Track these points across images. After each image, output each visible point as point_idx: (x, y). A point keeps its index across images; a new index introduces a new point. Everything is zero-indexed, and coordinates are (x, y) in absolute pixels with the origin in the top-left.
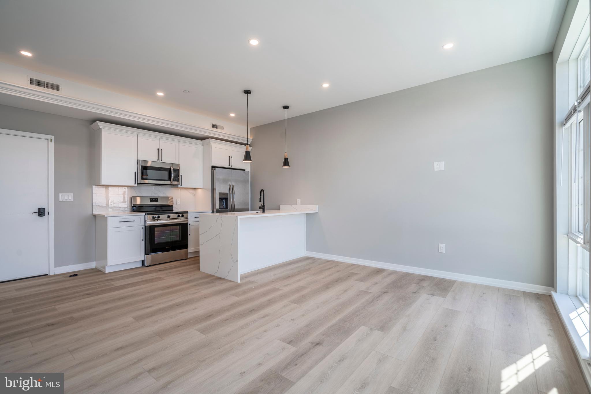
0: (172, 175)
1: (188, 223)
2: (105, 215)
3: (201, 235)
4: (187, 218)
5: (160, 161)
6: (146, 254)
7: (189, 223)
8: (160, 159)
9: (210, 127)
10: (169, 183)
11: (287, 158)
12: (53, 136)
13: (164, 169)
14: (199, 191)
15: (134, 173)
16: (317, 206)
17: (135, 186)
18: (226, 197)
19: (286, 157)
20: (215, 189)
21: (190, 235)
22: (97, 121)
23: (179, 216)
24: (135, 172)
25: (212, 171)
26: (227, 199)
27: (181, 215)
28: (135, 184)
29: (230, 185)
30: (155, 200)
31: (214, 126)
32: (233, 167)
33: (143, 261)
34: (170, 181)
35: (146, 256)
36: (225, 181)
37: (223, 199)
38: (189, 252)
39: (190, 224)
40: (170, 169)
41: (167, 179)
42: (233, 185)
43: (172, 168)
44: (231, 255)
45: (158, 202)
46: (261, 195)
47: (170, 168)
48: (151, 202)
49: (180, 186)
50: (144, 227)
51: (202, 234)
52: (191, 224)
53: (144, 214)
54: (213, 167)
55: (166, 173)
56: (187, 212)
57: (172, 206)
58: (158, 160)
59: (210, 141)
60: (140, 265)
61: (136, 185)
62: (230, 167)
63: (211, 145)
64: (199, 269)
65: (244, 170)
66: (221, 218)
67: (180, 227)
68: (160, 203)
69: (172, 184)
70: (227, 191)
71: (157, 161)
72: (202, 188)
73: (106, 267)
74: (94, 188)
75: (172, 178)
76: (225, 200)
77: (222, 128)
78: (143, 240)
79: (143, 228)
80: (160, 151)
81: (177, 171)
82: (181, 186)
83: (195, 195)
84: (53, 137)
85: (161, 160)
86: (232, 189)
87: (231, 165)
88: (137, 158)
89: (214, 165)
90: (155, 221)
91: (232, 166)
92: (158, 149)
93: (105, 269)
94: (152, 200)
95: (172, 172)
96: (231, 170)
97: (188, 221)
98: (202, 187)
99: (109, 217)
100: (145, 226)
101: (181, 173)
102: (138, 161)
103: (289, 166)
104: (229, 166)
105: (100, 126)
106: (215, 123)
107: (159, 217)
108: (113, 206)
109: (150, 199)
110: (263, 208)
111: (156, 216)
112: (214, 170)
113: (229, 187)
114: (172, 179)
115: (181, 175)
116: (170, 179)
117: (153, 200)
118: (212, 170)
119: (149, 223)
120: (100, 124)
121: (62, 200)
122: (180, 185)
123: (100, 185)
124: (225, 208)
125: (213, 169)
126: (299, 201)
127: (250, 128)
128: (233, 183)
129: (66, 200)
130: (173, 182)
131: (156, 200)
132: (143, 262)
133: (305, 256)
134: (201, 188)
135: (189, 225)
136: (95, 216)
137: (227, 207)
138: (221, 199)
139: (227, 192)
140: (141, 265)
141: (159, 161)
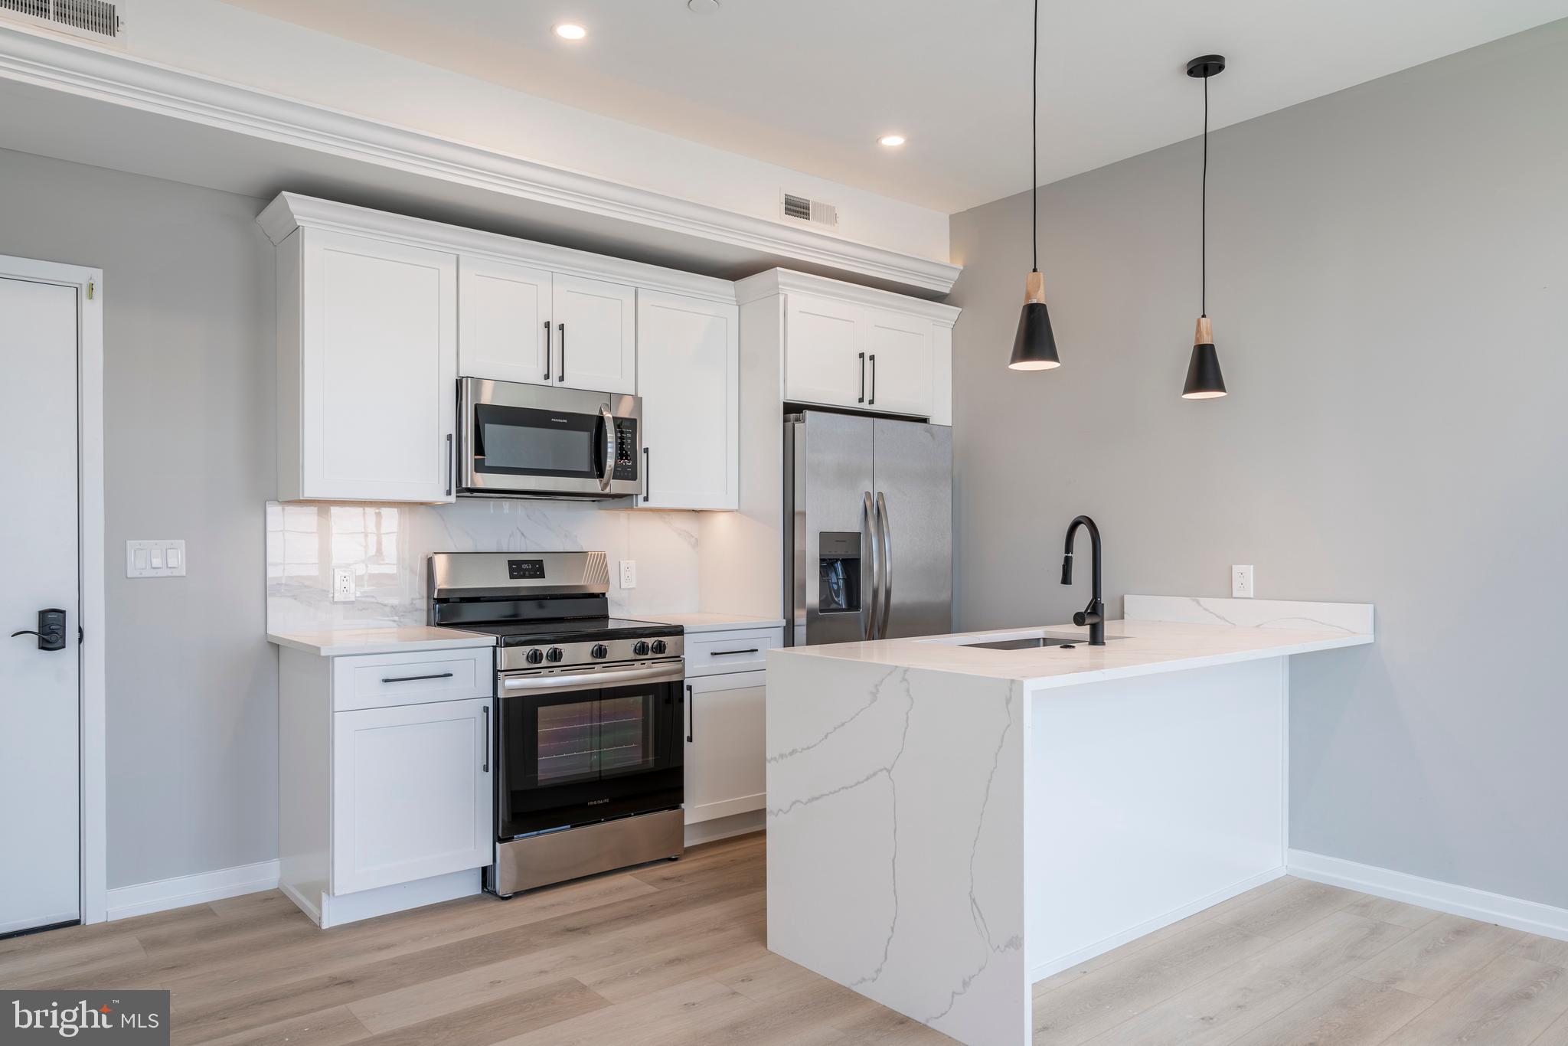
0: (609, 450)
1: (682, 682)
2: (319, 649)
3: (775, 759)
4: (677, 658)
5: (557, 384)
6: (498, 839)
7: (687, 682)
8: (555, 372)
9: (775, 211)
10: (593, 485)
11: (1212, 346)
12: (100, 272)
13: (574, 422)
14: (722, 524)
15: (444, 442)
16: (1371, 607)
17: (445, 505)
18: (850, 554)
19: (1206, 340)
20: (804, 514)
21: (690, 739)
22: (283, 192)
23: (642, 650)
24: (450, 437)
25: (789, 424)
26: (852, 565)
27: (650, 641)
28: (449, 493)
29: (867, 494)
30: (529, 570)
31: (797, 208)
32: (876, 407)
33: (484, 870)
34: (601, 475)
35: (497, 844)
36: (846, 476)
37: (837, 560)
38: (685, 824)
39: (690, 688)
40: (601, 420)
41: (586, 468)
42: (881, 494)
43: (607, 415)
44: (974, 901)
45: (542, 576)
46: (1069, 547)
47: (597, 413)
48: (512, 577)
49: (641, 504)
50: (489, 703)
51: (782, 756)
52: (698, 685)
53: (491, 640)
54: (793, 410)
55: (582, 439)
56: (678, 631)
57: (604, 594)
58: (547, 377)
59: (780, 279)
60: (474, 888)
61: (453, 498)
62: (865, 406)
63: (782, 298)
64: (760, 934)
65: (924, 420)
66: (904, 679)
67: (645, 703)
68: (553, 579)
69: (607, 491)
70: (854, 525)
71: (544, 382)
72: (737, 511)
73: (324, 896)
74: (273, 511)
75: (610, 462)
76: (845, 570)
77: (831, 217)
78: (486, 769)
79: (486, 709)
80: (556, 334)
81: (628, 428)
82: (646, 499)
83: (697, 544)
84: (97, 275)
85: (562, 379)
86: (875, 512)
87: (867, 398)
88: (455, 371)
89: (797, 396)
90: (537, 675)
91: (871, 402)
92: (547, 325)
93: (320, 907)
94: (519, 568)
95: (611, 436)
96: (871, 419)
97: (682, 671)
98: (736, 507)
99: (336, 659)
100: (496, 700)
101: (649, 436)
102: (459, 384)
103: (1220, 387)
104: (861, 400)
105: (295, 217)
106: (799, 193)
107: (556, 656)
108: (353, 599)
109: (511, 563)
110: (1095, 620)
111: (545, 649)
112: (798, 420)
113: (861, 504)
114: (608, 468)
115: (646, 451)
116: (598, 470)
117: (525, 566)
118: (785, 421)
119: (514, 685)
120: (296, 204)
121: (137, 575)
122: (641, 498)
123: (296, 498)
124: (844, 606)
125: (792, 416)
126: (1245, 576)
127: (951, 217)
128: (881, 486)
129: (153, 573)
130: (612, 481)
131: (536, 568)
132: (486, 875)
133: (1283, 873)
134: (732, 511)
135: (686, 693)
136: (276, 647)
137: (853, 603)
138: (827, 565)
139: (857, 530)
140: (476, 890)
141: (549, 382)
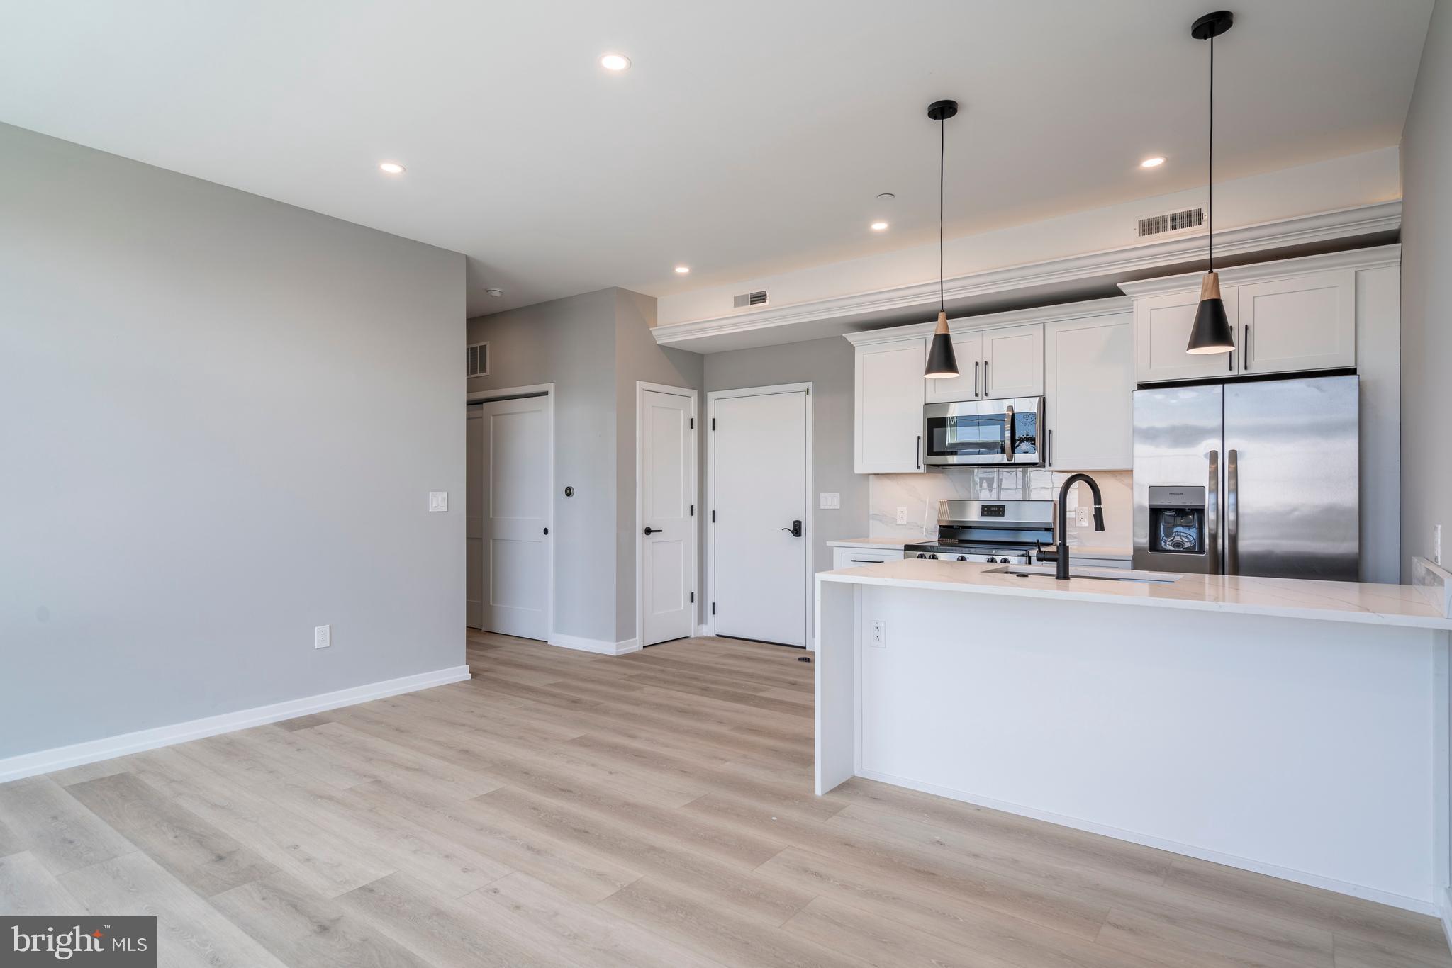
0: (1008, 435)
5: (983, 397)
8: (982, 391)
10: (1003, 458)
15: (917, 441)
24: (919, 438)
28: (919, 468)
29: (1214, 452)
30: (995, 511)
31: (1157, 226)
32: (1252, 372)
34: (1005, 452)
36: (1184, 438)
42: (1232, 452)
43: (1010, 412)
45: (1003, 515)
47: (1005, 412)
48: (983, 514)
49: (1048, 468)
58: (976, 395)
59: (1128, 291)
61: (922, 470)
62: (1238, 372)
68: (1008, 518)
69: (1013, 461)
71: (974, 398)
75: (1008, 443)
77: (1196, 217)
80: (982, 368)
82: (1050, 465)
84: (810, 385)
85: (986, 394)
87: (1240, 364)
91: (1245, 368)
92: (977, 364)
94: (987, 509)
95: (1008, 426)
104: (1232, 369)
105: (853, 343)
109: (983, 506)
114: (1007, 447)
115: (1050, 432)
117: (993, 509)
120: (850, 338)
121: (823, 507)
122: (1047, 464)
127: (1400, 147)
128: (1236, 444)
129: (829, 507)
130: (1015, 456)
131: (998, 510)
139: (1200, 485)
141: (980, 398)
